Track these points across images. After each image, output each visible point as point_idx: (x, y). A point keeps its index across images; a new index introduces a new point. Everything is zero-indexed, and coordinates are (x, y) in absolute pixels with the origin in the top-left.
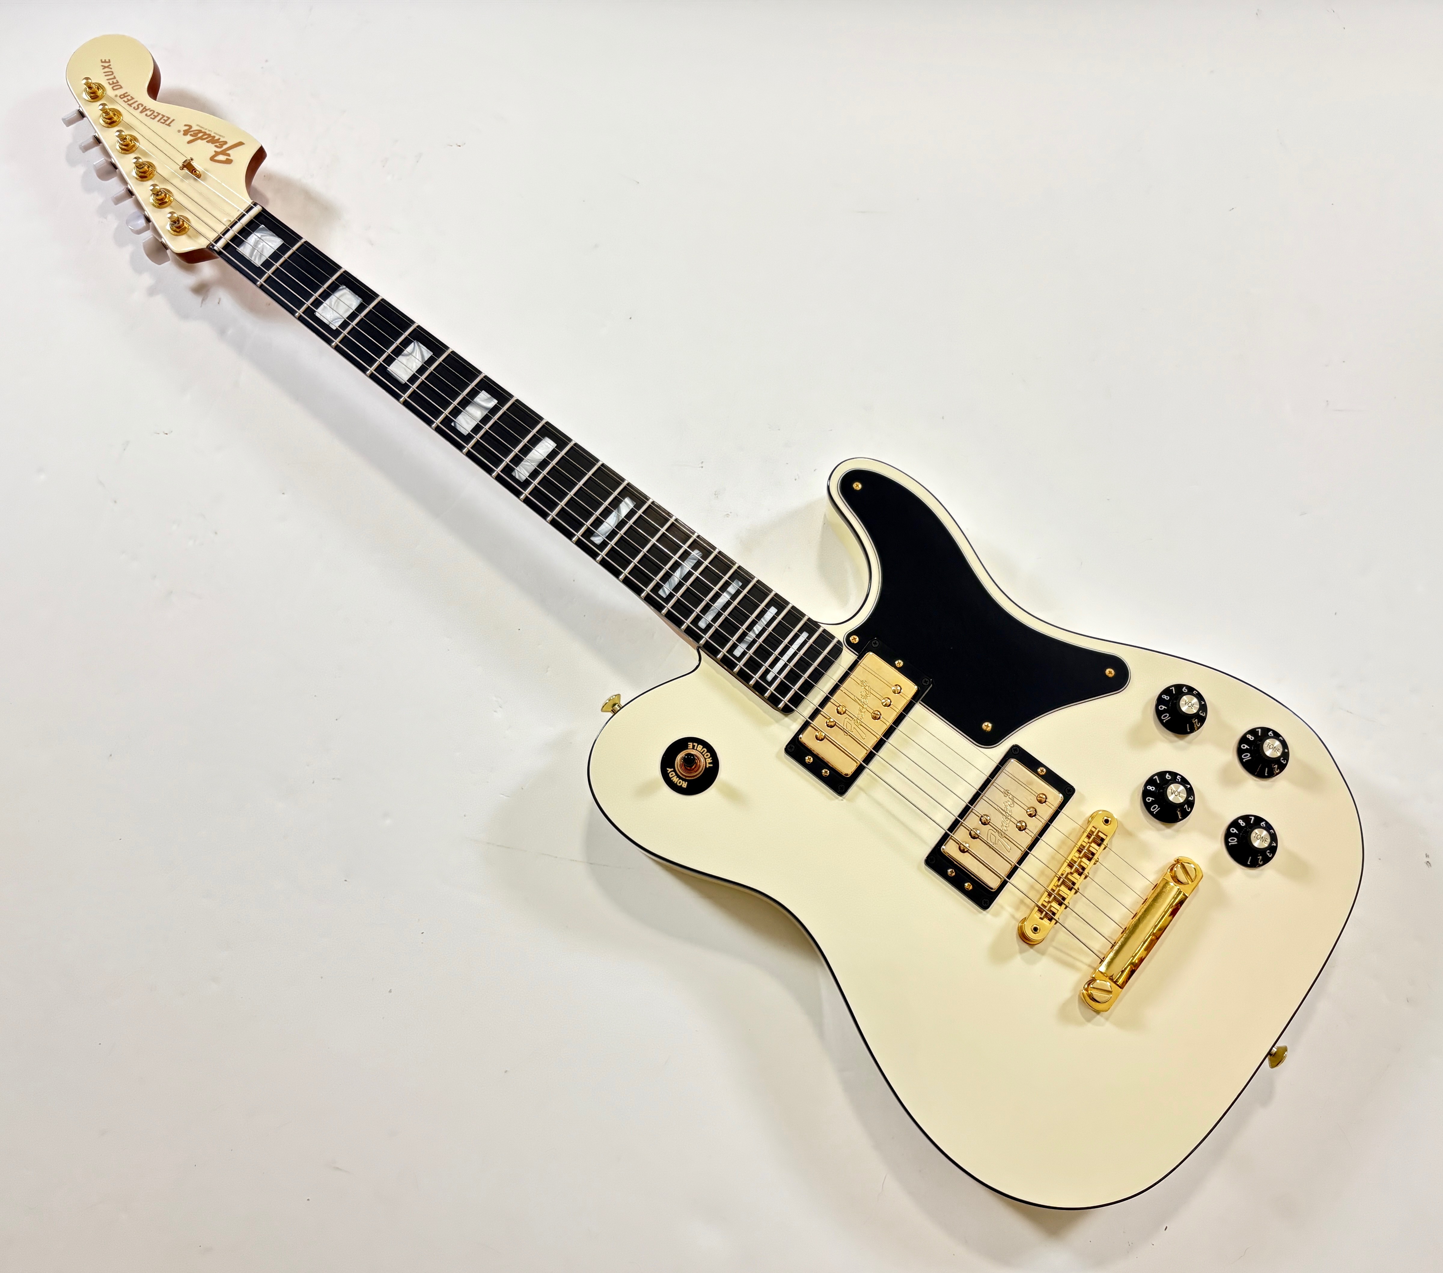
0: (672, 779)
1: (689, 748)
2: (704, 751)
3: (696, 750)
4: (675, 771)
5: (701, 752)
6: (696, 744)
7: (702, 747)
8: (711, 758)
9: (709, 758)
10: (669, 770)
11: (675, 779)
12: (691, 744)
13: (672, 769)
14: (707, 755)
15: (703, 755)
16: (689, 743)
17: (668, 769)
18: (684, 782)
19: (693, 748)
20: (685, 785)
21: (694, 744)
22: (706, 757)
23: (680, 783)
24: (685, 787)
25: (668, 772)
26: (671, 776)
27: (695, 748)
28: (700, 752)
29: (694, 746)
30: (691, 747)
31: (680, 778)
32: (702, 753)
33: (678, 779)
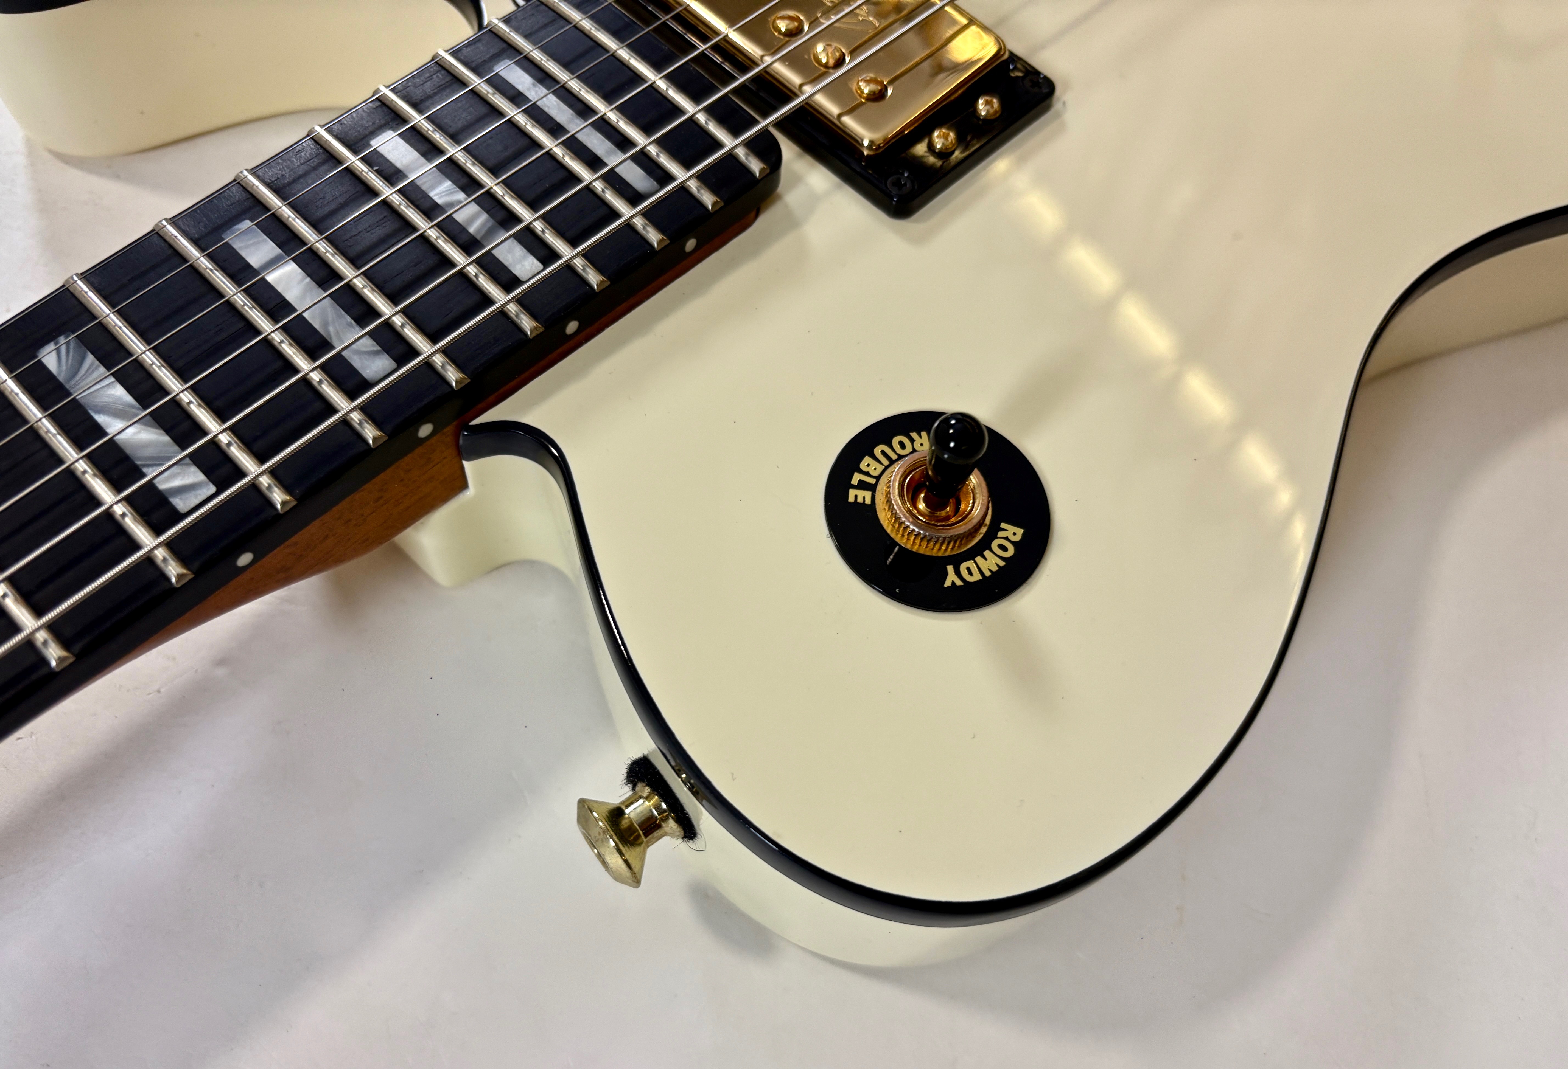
0: (988, 574)
1: (868, 501)
2: (883, 452)
3: (878, 478)
4: (957, 561)
5: (886, 462)
6: (856, 478)
7: (867, 460)
8: (914, 435)
9: (912, 441)
10: (951, 578)
11: (990, 563)
12: (852, 493)
13: (950, 569)
14: (902, 445)
15: (900, 457)
16: (851, 499)
17: (948, 584)
18: (1001, 534)
19: (872, 488)
20: (1013, 533)
21: (855, 481)
22: (909, 448)
23: (1003, 548)
24: (1020, 532)
25: (959, 583)
26: (977, 577)
27: (872, 481)
28: (887, 468)
29: (862, 485)
30: (868, 495)
31: (984, 545)
32: (892, 462)
33: (987, 553)
